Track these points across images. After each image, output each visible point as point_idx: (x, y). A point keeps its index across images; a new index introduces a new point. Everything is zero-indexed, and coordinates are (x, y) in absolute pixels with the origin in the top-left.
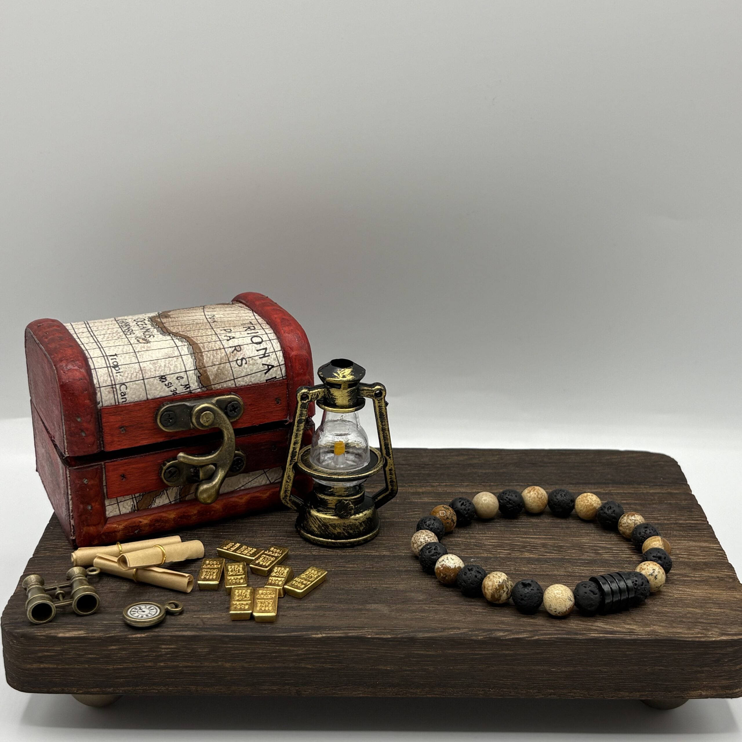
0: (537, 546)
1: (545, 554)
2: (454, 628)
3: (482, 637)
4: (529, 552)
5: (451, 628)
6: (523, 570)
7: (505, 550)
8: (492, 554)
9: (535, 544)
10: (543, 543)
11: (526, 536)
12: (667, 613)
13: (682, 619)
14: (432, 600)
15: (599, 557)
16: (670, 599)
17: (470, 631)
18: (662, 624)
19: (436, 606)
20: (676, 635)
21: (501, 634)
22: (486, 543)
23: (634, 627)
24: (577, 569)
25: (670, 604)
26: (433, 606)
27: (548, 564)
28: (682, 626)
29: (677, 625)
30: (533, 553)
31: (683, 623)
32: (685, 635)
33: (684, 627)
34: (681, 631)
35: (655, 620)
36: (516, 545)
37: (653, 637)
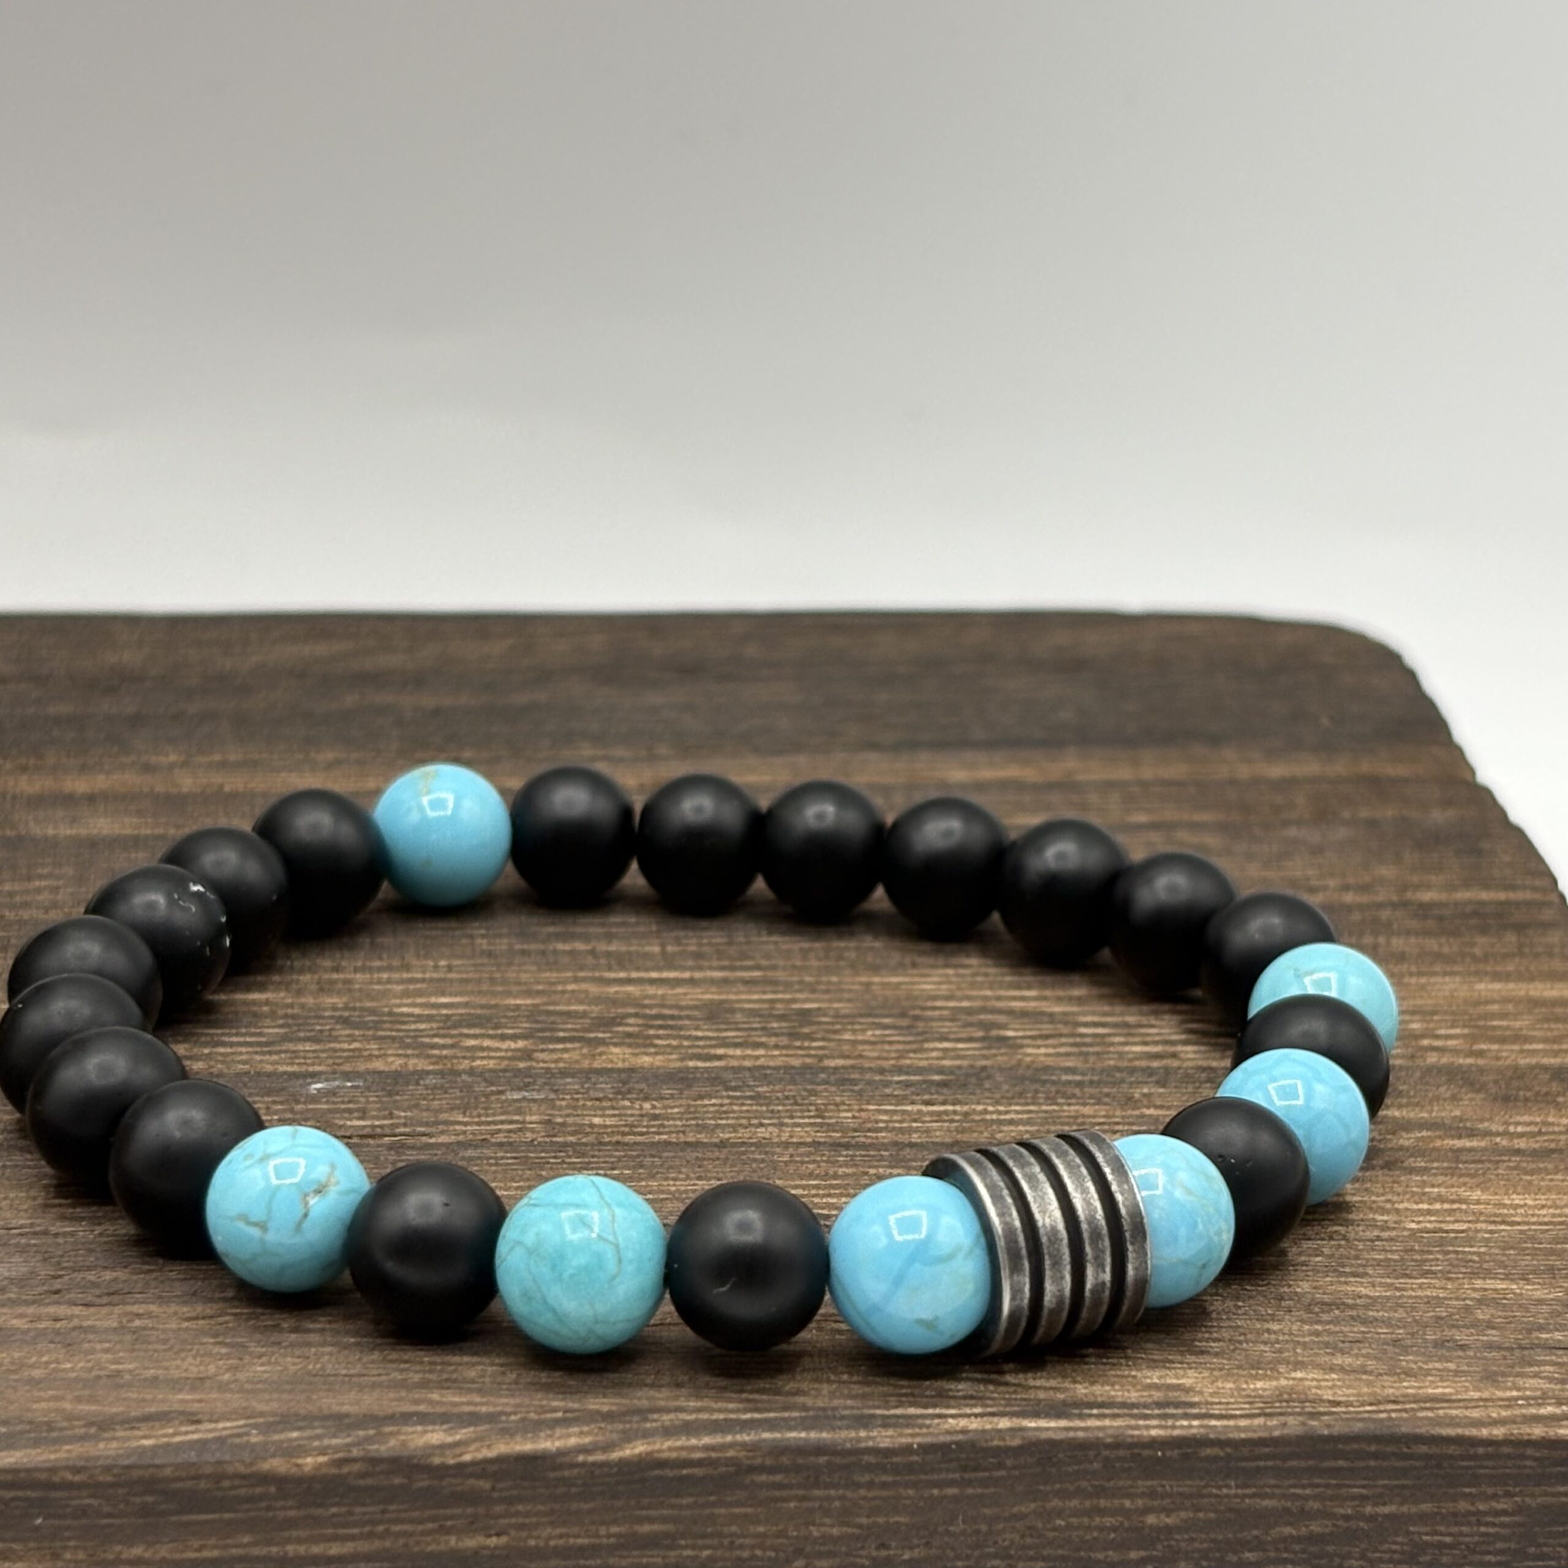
0: (680, 1018)
1: (720, 1051)
2: (163, 1418)
3: (322, 1459)
4: (630, 1045)
5: (147, 1419)
6: (592, 1126)
7: (503, 1038)
8: (429, 1056)
9: (671, 1007)
10: (712, 1001)
11: (622, 975)
12: (1366, 1307)
13: (1448, 1333)
14: (57, 1285)
15: (1002, 1058)
16: (1379, 1238)
17: (256, 1429)
18: (1338, 1360)
19: (77, 1310)
20: (1421, 1414)
21: (436, 1436)
22: (405, 1010)
23: (1189, 1378)
24: (886, 1112)
25: (1379, 1263)
26: (62, 1310)
27: (729, 1097)
28: (1452, 1366)
29: (1426, 1363)
30: (652, 1050)
31: (1455, 1354)
32: (1467, 1408)
33: (1462, 1372)
34: (1447, 1391)
35: (1298, 1342)
36: (569, 1014)
37: (1294, 1425)
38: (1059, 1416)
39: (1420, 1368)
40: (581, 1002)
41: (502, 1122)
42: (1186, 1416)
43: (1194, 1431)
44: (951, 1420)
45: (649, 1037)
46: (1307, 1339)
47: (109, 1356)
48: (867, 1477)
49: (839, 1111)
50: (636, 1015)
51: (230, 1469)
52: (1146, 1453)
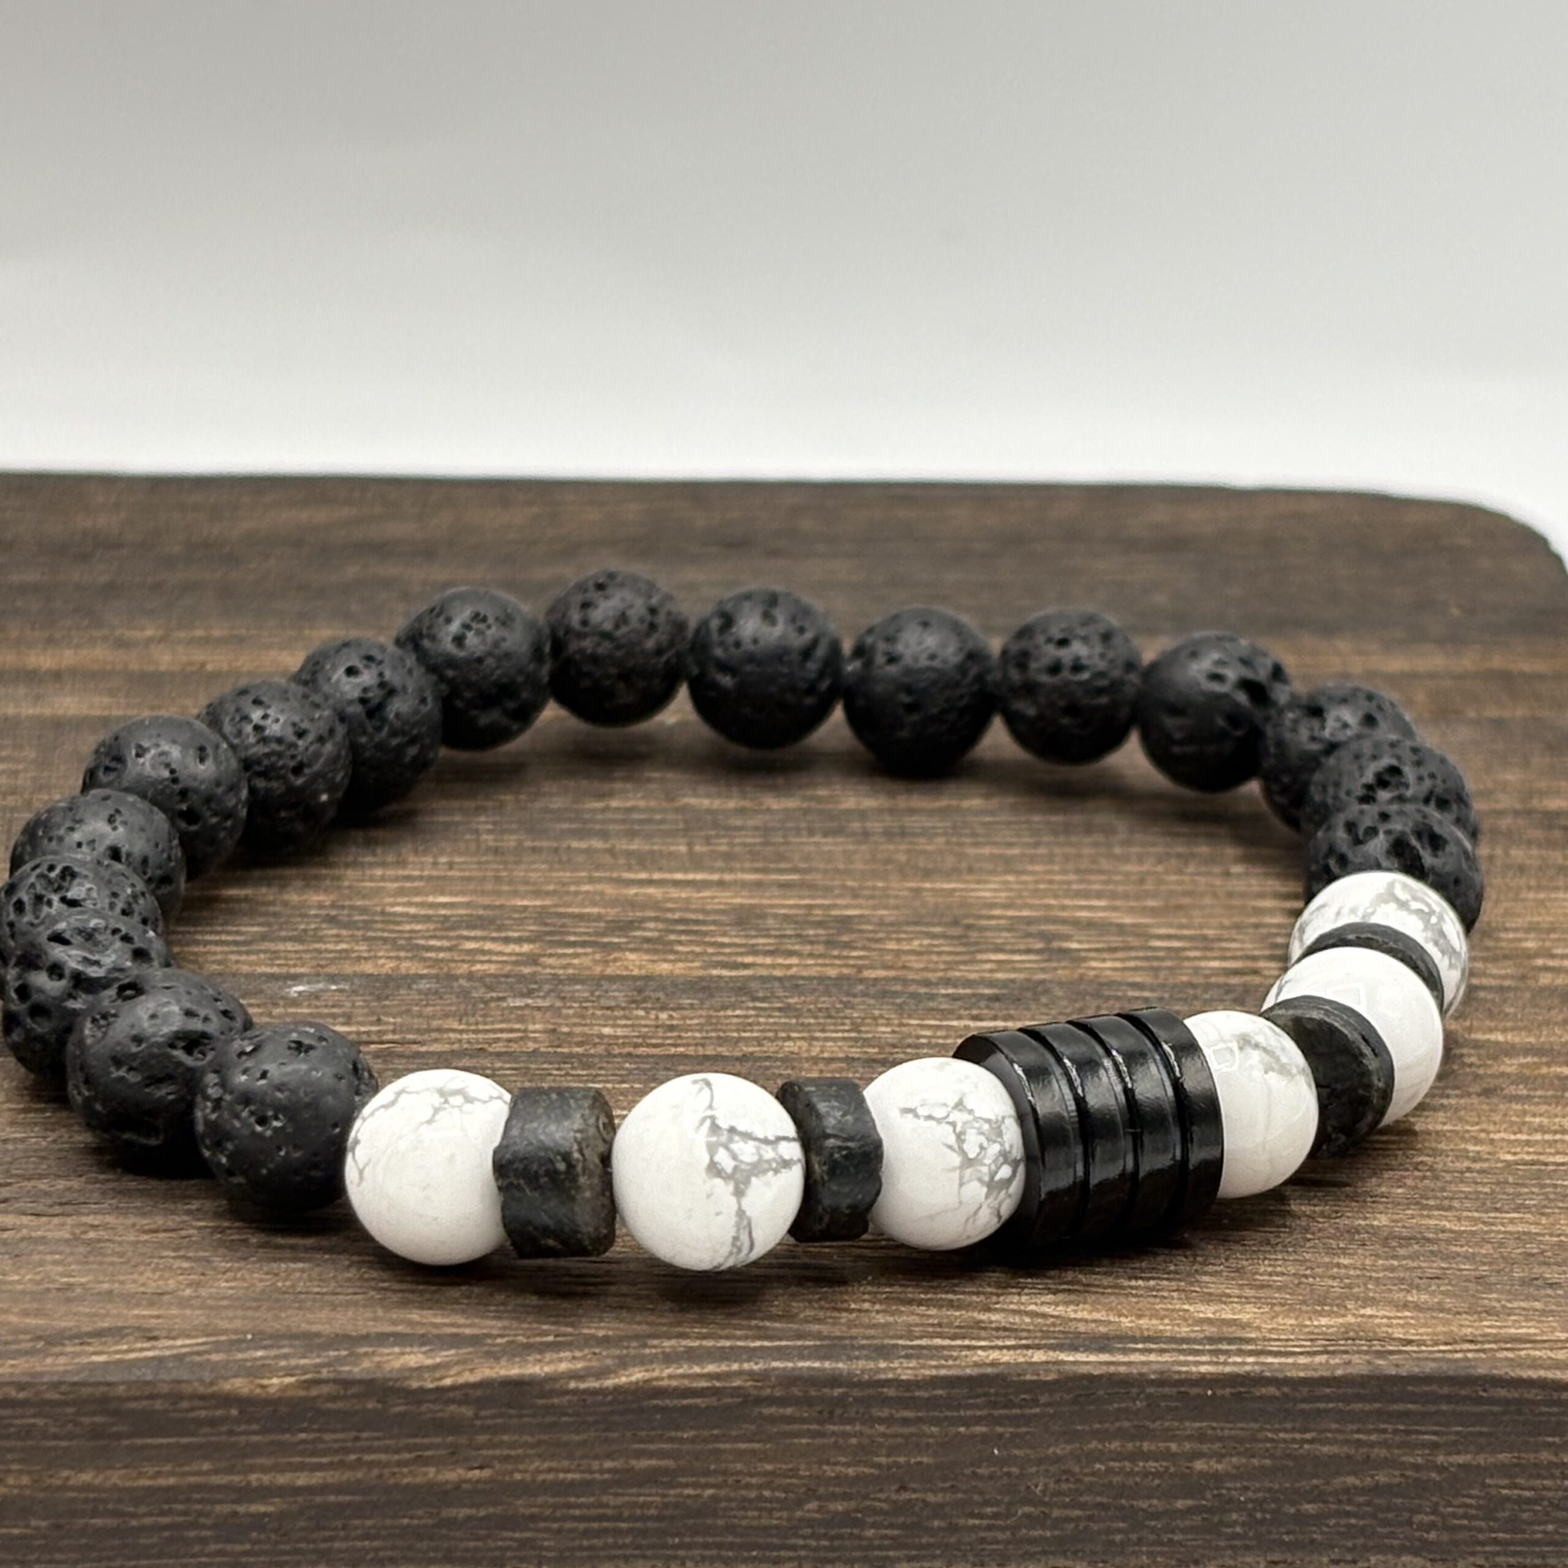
0: (705, 923)
1: (749, 960)
2: (117, 1333)
3: (289, 1380)
4: (647, 951)
5: (99, 1334)
6: (601, 1036)
7: (507, 940)
8: (424, 959)
9: (696, 911)
10: (742, 906)
11: (643, 876)
12: (1449, 1242)
13: (1537, 1270)
14: (5, 1193)
15: (1062, 971)
16: (1469, 1170)
17: (217, 1347)
18: (1412, 1297)
19: (26, 1220)
20: (1501, 1355)
21: (414, 1358)
22: (399, 909)
23: (1247, 1313)
24: (930, 1027)
25: (1467, 1196)
26: (10, 1220)
27: (754, 1008)
28: (1538, 1305)
29: (1509, 1301)
30: (672, 957)
31: (1543, 1292)
32: (1551, 1349)
33: (1551, 1311)
34: (1532, 1331)
35: (1370, 1278)
36: (581, 917)
37: (1359, 1364)
38: (1101, 1350)
39: (1504, 1307)
40: (595, 904)
41: (502, 1031)
42: (1240, 1352)
43: (1248, 1368)
44: (980, 1352)
45: (672, 943)
46: (1381, 1275)
47: (60, 1269)
48: (885, 1413)
49: (877, 1025)
50: (656, 919)
51: (187, 1389)
52: (1194, 1391)
